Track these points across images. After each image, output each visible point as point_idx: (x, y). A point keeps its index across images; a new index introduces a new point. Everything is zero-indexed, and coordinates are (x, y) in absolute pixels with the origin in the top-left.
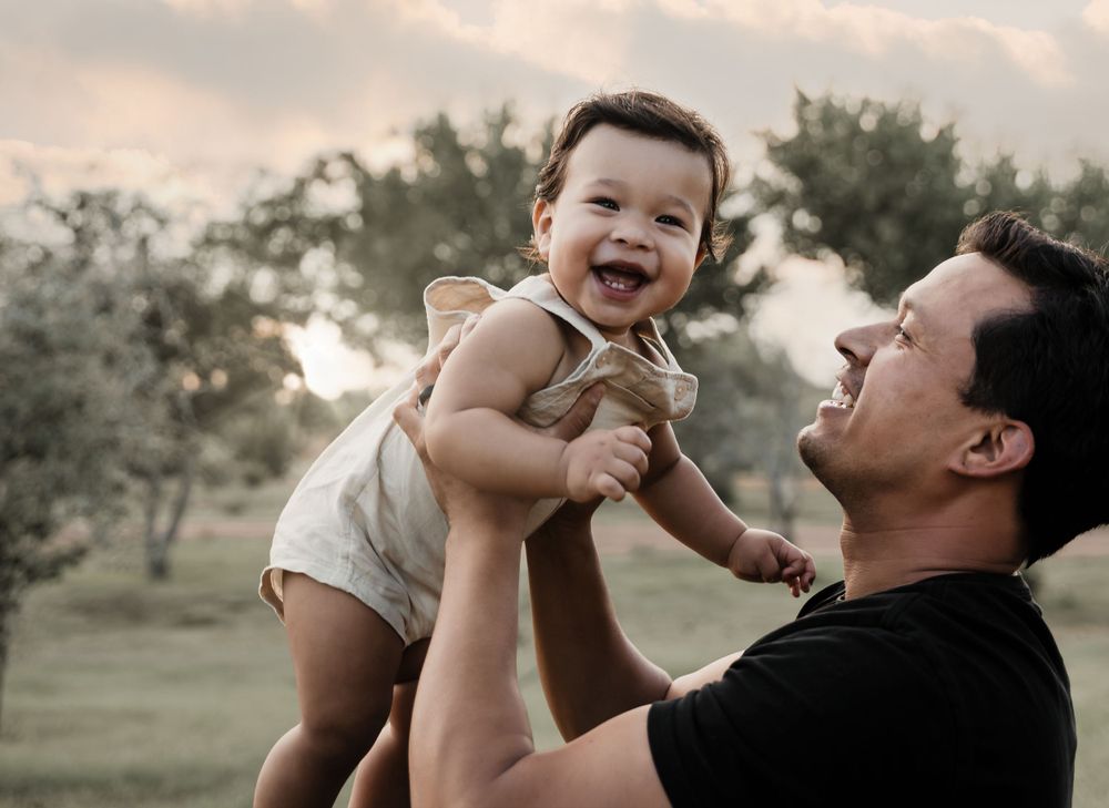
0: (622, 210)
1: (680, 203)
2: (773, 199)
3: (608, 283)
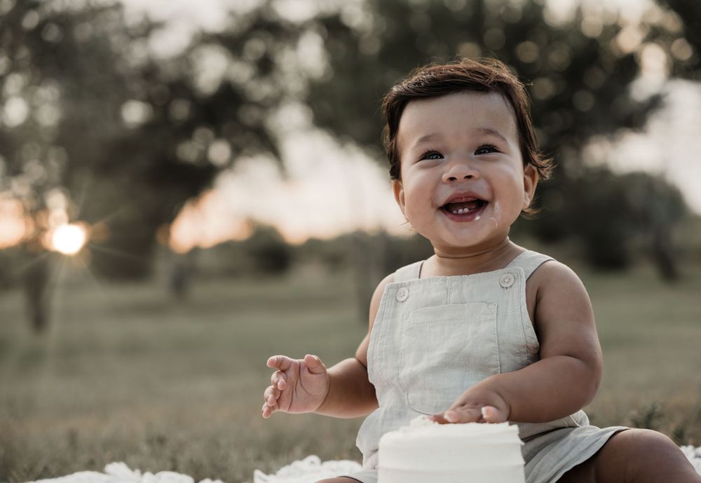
0: (446, 157)
1: (490, 132)
2: (655, 34)
3: (455, 212)
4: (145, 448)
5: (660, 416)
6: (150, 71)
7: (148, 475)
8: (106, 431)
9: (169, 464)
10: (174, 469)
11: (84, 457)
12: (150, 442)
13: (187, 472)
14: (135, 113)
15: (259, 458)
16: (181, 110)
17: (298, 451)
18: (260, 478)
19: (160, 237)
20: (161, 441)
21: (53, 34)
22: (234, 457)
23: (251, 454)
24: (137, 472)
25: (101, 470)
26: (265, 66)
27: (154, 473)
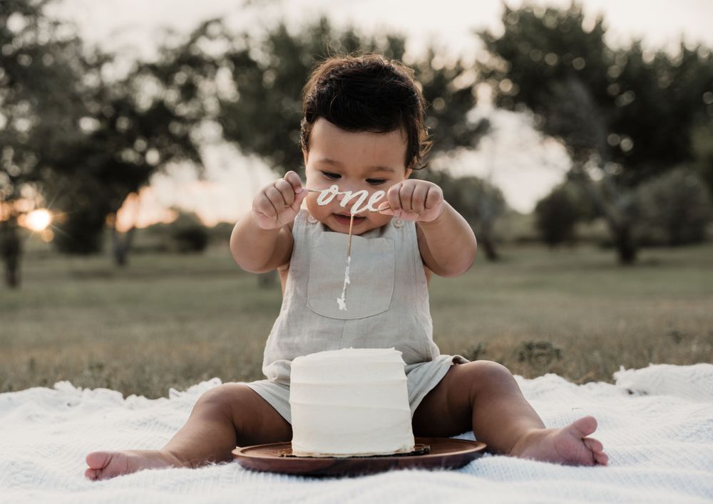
4: (87, 373)
5: (484, 352)
6: (100, 93)
7: (87, 391)
8: (58, 360)
9: (105, 384)
10: (109, 387)
11: (39, 378)
12: (91, 368)
13: (119, 390)
14: (88, 125)
15: (175, 381)
16: (123, 124)
17: (205, 376)
18: (174, 393)
19: (109, 221)
20: (100, 367)
21: (25, 60)
22: (156, 379)
23: (169, 377)
24: (80, 388)
25: (51, 387)
26: (189, 91)
27: (92, 389)
